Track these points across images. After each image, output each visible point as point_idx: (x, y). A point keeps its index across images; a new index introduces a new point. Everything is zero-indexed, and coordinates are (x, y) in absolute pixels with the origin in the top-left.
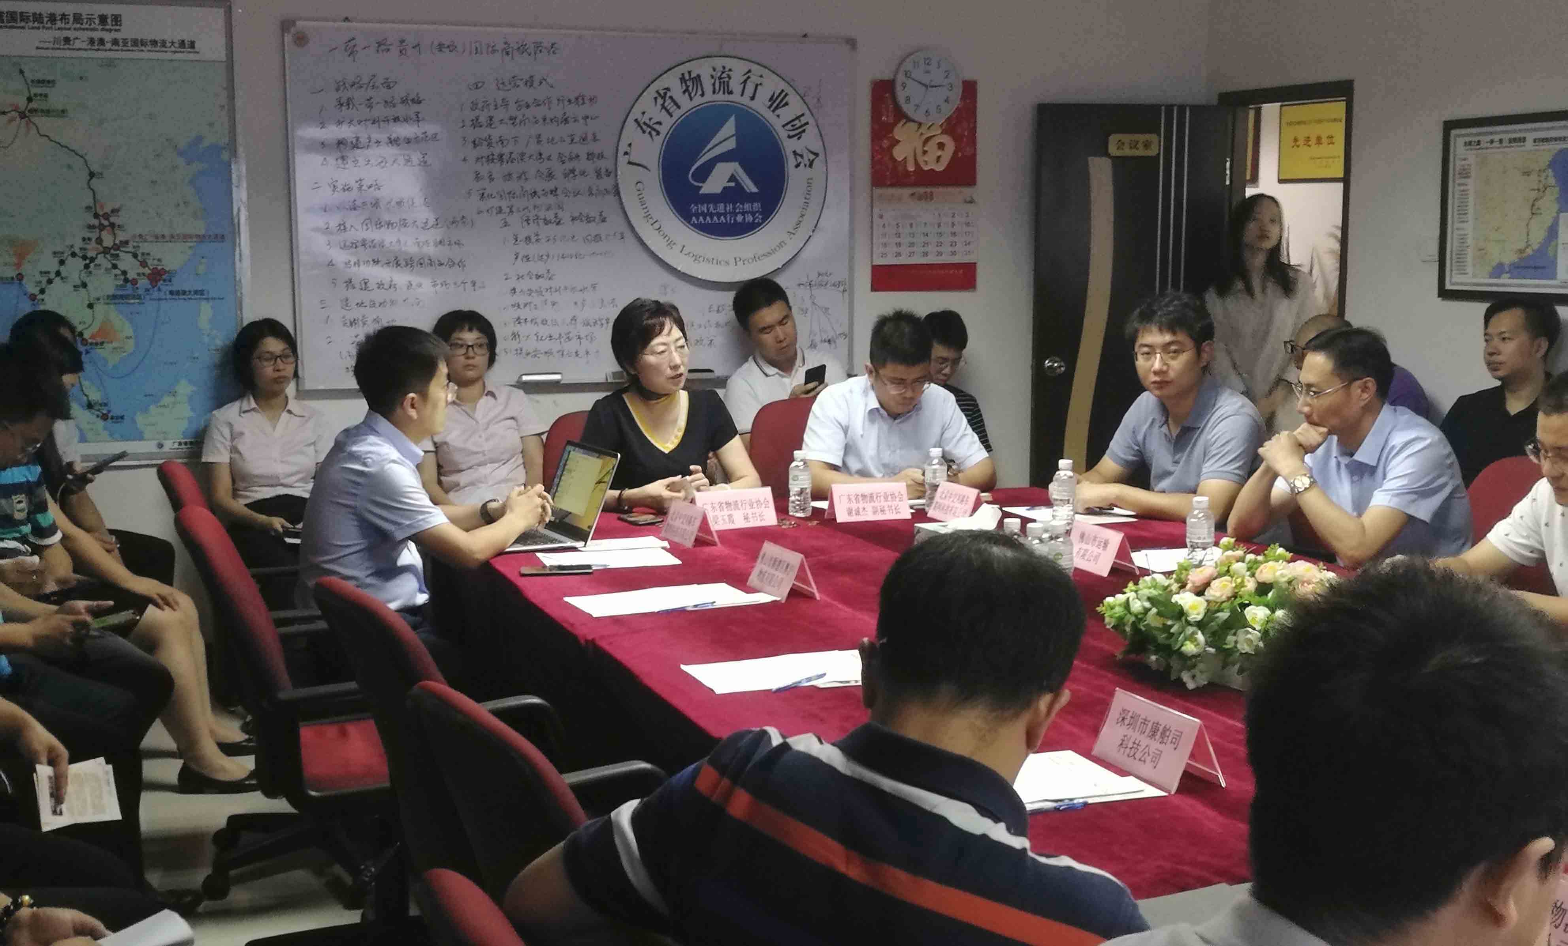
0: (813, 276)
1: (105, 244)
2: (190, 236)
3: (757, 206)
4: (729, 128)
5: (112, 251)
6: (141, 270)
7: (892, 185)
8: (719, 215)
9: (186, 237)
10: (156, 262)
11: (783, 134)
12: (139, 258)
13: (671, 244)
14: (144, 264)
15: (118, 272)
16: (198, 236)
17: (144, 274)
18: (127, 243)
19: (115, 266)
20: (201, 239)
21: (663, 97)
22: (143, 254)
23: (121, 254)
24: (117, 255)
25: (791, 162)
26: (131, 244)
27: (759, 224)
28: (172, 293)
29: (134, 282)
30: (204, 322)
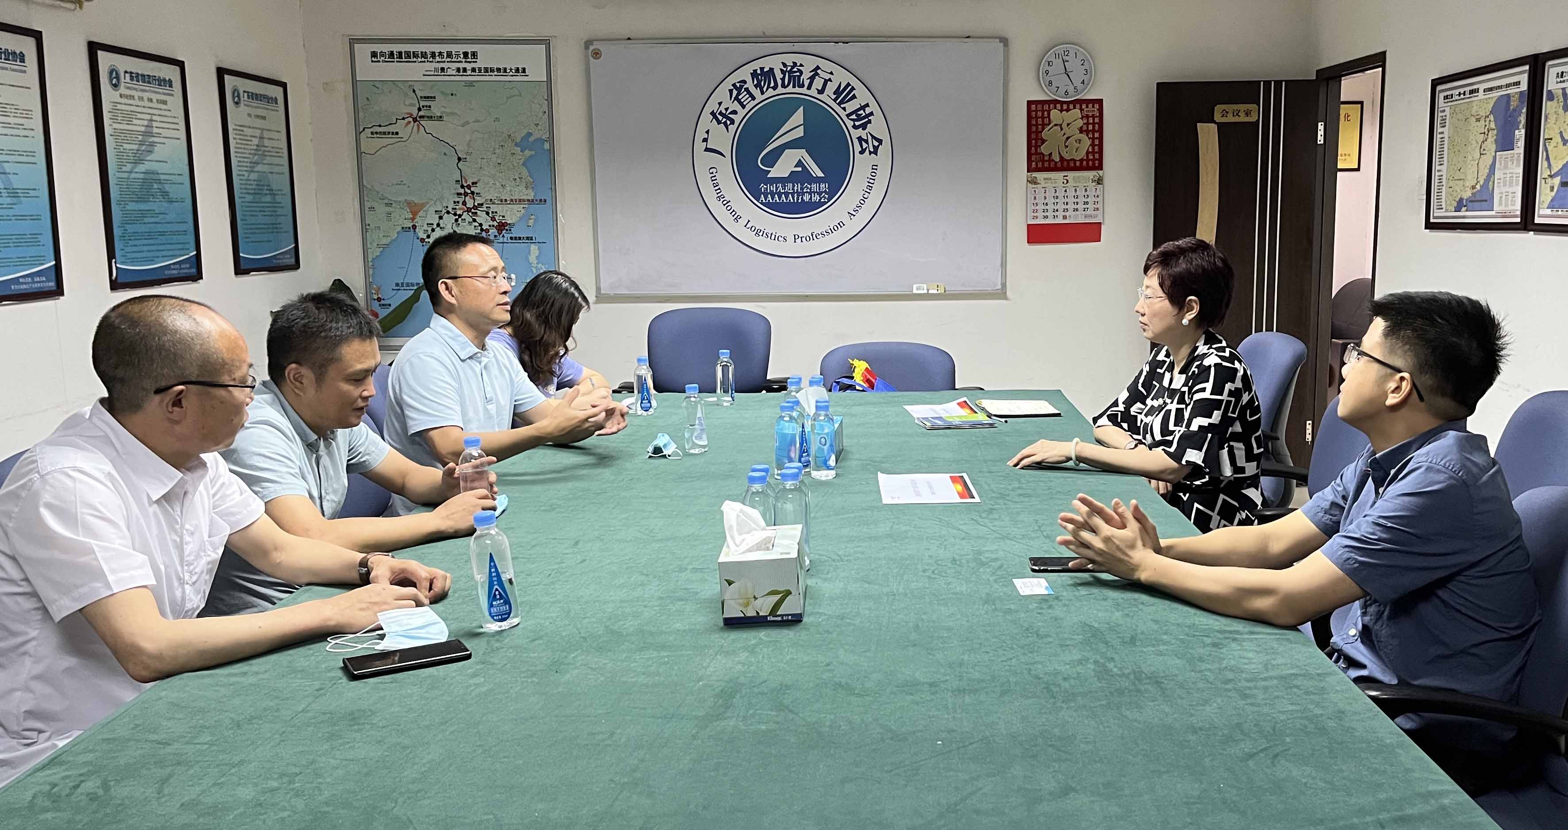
1: (468, 206)
2: (524, 201)
4: (798, 117)
6: (491, 223)
9: (521, 201)
12: (490, 215)
14: (493, 219)
15: (476, 224)
16: (528, 200)
17: (493, 225)
18: (482, 204)
19: (474, 220)
20: (531, 201)
22: (493, 212)
26: (485, 206)
28: (511, 238)
29: (487, 231)
30: (533, 258)
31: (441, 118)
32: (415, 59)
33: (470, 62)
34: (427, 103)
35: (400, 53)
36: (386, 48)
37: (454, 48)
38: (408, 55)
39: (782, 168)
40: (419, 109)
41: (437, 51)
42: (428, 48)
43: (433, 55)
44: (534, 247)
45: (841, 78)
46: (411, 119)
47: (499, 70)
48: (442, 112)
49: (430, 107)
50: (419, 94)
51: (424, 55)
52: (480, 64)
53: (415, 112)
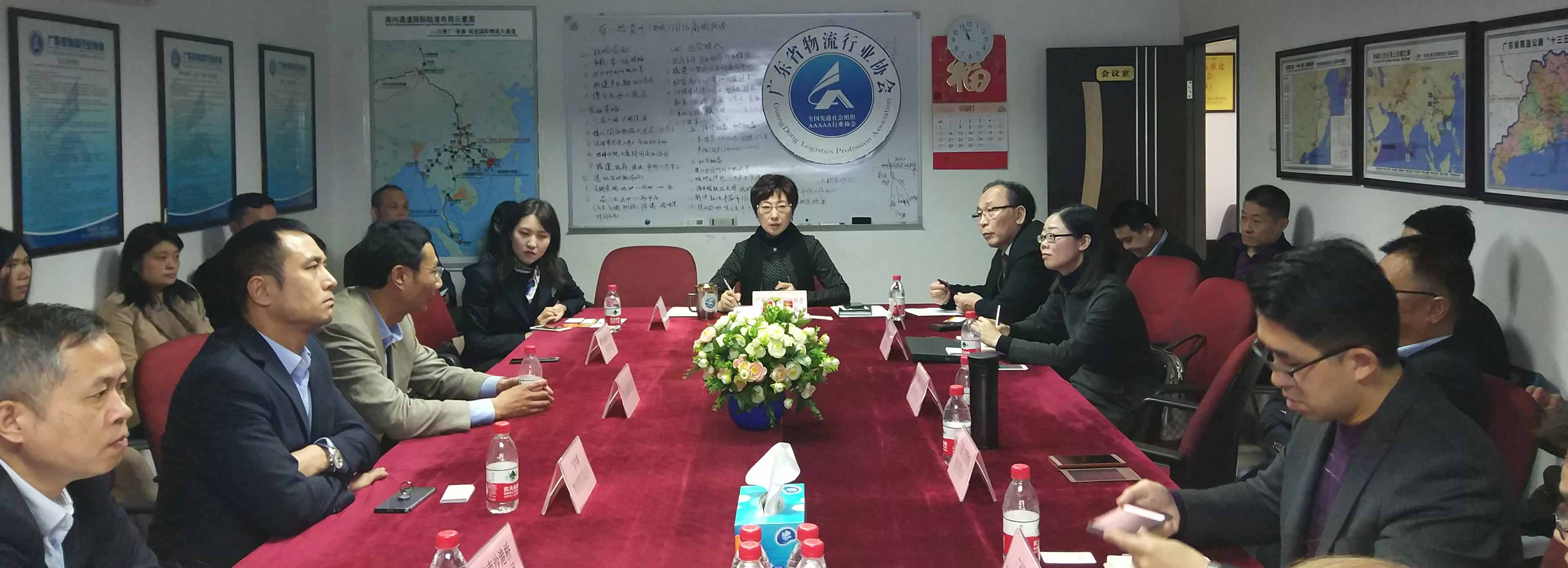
0: (892, 161)
1: (462, 144)
2: (511, 139)
3: (853, 116)
4: (835, 68)
5: (468, 149)
6: (483, 159)
7: (946, 102)
8: (827, 122)
9: (508, 140)
10: (491, 154)
11: (871, 72)
12: (482, 152)
13: (795, 141)
14: (484, 156)
15: (469, 159)
16: (515, 139)
17: (484, 161)
18: (475, 143)
19: (468, 157)
20: (517, 140)
21: (793, 52)
22: (484, 150)
23: (472, 150)
24: (469, 150)
25: (876, 88)
26: (477, 144)
27: (853, 128)
28: (499, 172)
29: (478, 165)
30: (518, 188)
31: (441, 71)
32: (421, 23)
33: (467, 25)
34: (431, 59)
35: (410, 18)
36: (398, 14)
37: (454, 13)
38: (416, 19)
40: (424, 64)
41: (441, 16)
42: (434, 14)
43: (437, 19)
44: (519, 178)
46: (417, 72)
47: (492, 31)
48: (443, 66)
49: (433, 62)
50: (424, 51)
51: (430, 19)
52: (478, 25)
53: (420, 67)
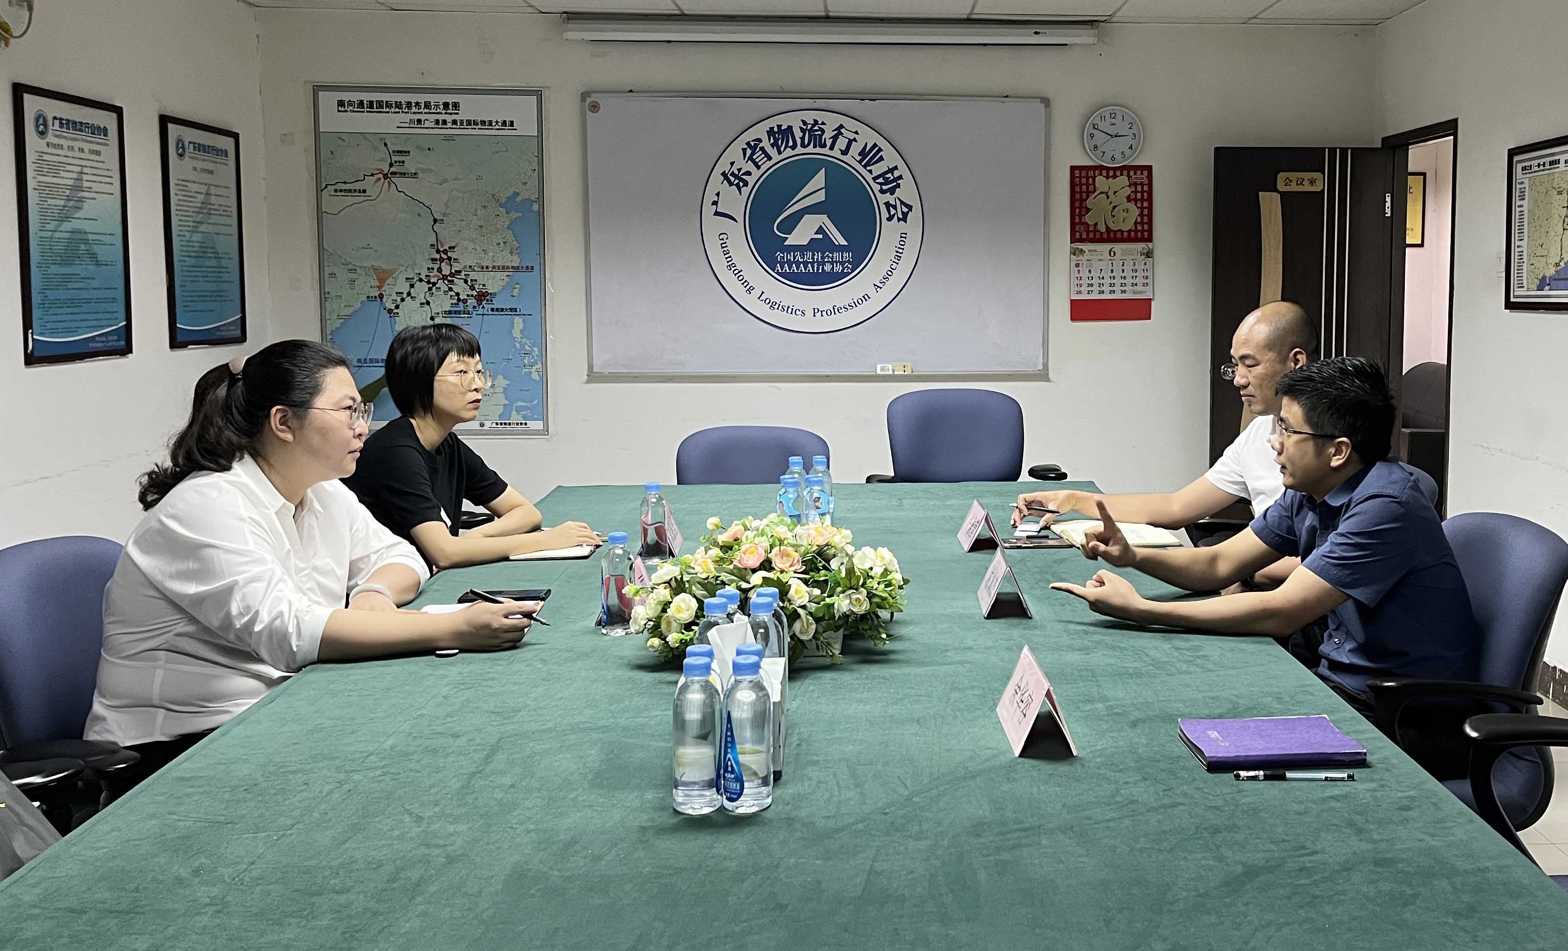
1: (444, 273)
2: (508, 267)
5: (449, 278)
6: (470, 293)
9: (504, 268)
10: (481, 286)
12: (469, 283)
14: (472, 288)
15: (453, 293)
16: (513, 267)
17: (472, 296)
18: (460, 272)
19: (451, 289)
20: (516, 269)
22: (472, 280)
23: (456, 280)
24: (453, 281)
26: (463, 273)
28: (492, 310)
29: (465, 301)
30: (516, 333)
31: (415, 175)
32: (388, 110)
33: (451, 114)
34: (400, 158)
35: (371, 103)
36: (355, 97)
37: (433, 98)
38: (380, 104)
39: (801, 235)
40: (391, 165)
41: (413, 101)
42: (403, 98)
43: (409, 105)
44: (518, 322)
45: (867, 137)
46: (381, 176)
47: (483, 123)
48: (416, 169)
49: (403, 162)
50: (391, 148)
51: (399, 105)
52: (462, 115)
53: (385, 169)
